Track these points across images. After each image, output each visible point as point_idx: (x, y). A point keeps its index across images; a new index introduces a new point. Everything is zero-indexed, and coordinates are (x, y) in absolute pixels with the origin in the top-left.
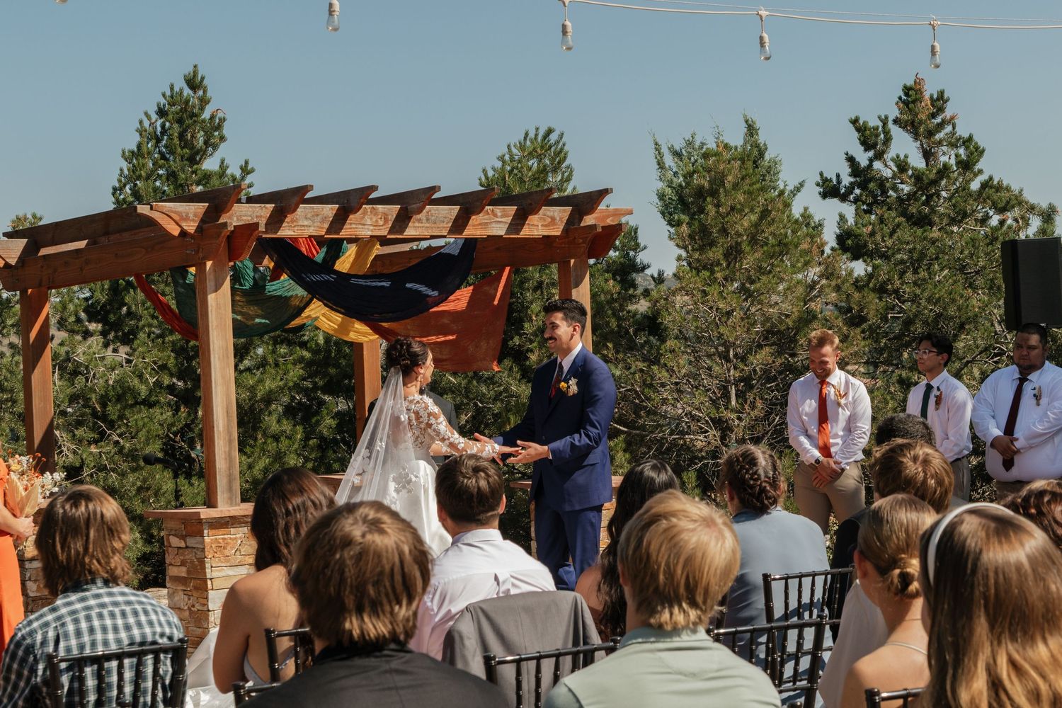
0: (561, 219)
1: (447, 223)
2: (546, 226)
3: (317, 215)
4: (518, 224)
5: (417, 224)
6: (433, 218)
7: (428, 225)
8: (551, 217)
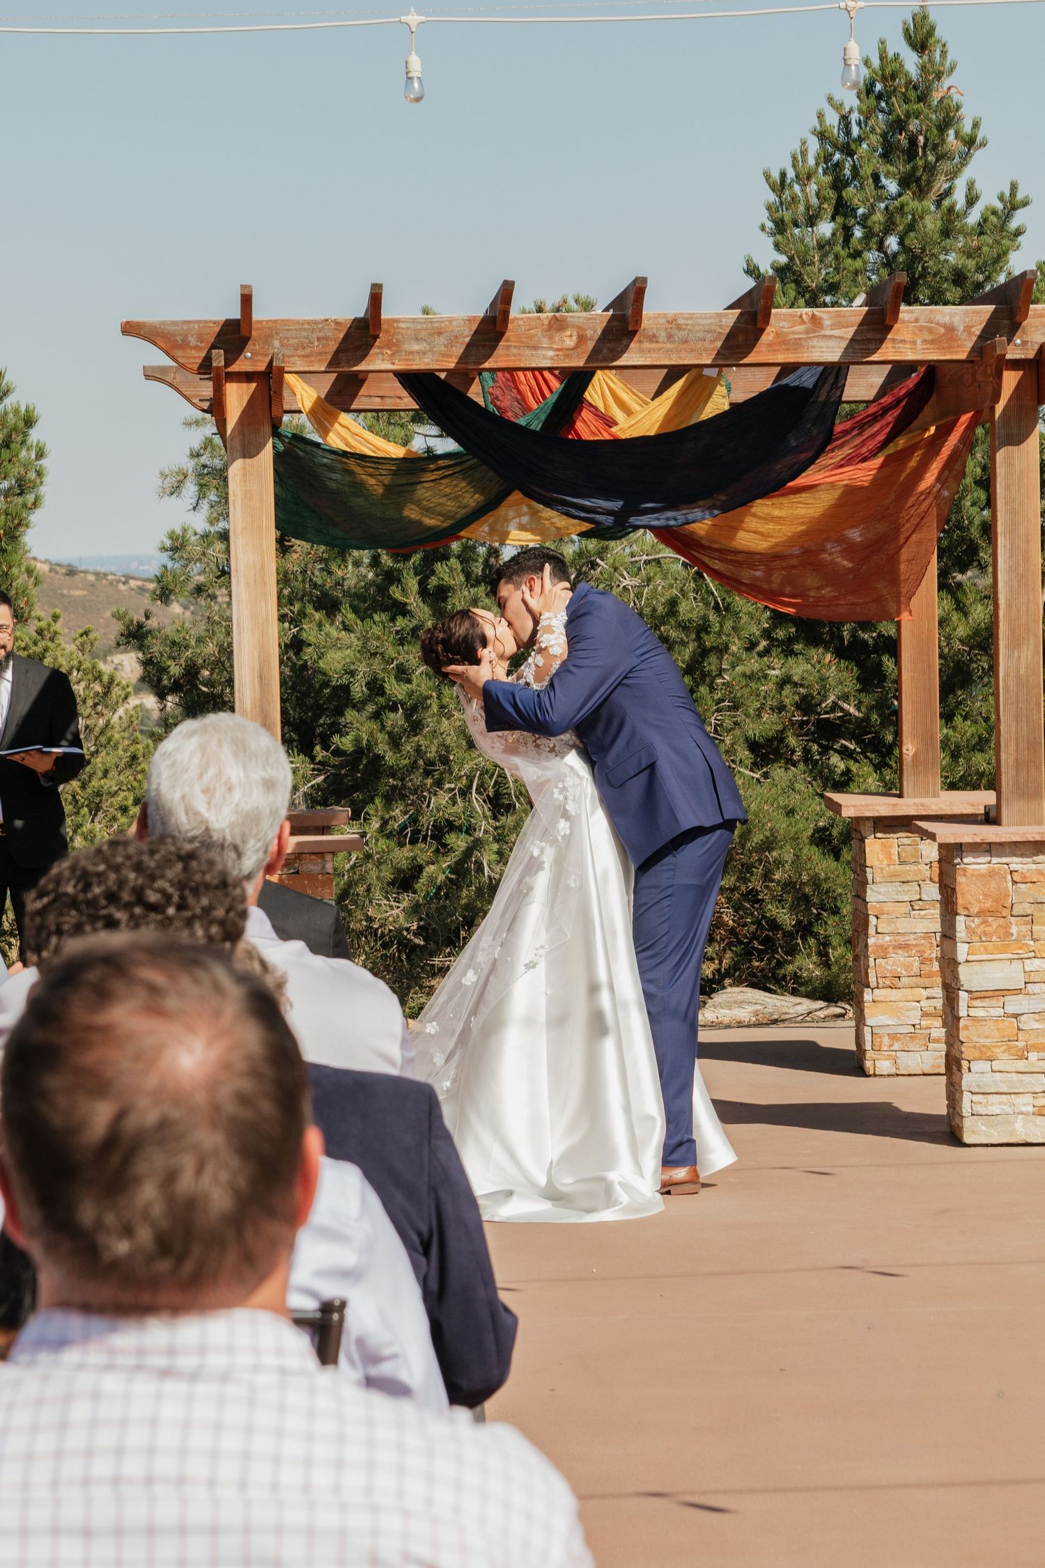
0: (968, 329)
1: (712, 341)
2: (933, 342)
3: (440, 333)
4: (869, 341)
5: (646, 345)
6: (682, 333)
7: (668, 346)
8: (945, 326)
